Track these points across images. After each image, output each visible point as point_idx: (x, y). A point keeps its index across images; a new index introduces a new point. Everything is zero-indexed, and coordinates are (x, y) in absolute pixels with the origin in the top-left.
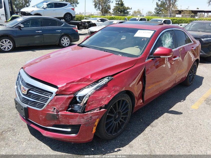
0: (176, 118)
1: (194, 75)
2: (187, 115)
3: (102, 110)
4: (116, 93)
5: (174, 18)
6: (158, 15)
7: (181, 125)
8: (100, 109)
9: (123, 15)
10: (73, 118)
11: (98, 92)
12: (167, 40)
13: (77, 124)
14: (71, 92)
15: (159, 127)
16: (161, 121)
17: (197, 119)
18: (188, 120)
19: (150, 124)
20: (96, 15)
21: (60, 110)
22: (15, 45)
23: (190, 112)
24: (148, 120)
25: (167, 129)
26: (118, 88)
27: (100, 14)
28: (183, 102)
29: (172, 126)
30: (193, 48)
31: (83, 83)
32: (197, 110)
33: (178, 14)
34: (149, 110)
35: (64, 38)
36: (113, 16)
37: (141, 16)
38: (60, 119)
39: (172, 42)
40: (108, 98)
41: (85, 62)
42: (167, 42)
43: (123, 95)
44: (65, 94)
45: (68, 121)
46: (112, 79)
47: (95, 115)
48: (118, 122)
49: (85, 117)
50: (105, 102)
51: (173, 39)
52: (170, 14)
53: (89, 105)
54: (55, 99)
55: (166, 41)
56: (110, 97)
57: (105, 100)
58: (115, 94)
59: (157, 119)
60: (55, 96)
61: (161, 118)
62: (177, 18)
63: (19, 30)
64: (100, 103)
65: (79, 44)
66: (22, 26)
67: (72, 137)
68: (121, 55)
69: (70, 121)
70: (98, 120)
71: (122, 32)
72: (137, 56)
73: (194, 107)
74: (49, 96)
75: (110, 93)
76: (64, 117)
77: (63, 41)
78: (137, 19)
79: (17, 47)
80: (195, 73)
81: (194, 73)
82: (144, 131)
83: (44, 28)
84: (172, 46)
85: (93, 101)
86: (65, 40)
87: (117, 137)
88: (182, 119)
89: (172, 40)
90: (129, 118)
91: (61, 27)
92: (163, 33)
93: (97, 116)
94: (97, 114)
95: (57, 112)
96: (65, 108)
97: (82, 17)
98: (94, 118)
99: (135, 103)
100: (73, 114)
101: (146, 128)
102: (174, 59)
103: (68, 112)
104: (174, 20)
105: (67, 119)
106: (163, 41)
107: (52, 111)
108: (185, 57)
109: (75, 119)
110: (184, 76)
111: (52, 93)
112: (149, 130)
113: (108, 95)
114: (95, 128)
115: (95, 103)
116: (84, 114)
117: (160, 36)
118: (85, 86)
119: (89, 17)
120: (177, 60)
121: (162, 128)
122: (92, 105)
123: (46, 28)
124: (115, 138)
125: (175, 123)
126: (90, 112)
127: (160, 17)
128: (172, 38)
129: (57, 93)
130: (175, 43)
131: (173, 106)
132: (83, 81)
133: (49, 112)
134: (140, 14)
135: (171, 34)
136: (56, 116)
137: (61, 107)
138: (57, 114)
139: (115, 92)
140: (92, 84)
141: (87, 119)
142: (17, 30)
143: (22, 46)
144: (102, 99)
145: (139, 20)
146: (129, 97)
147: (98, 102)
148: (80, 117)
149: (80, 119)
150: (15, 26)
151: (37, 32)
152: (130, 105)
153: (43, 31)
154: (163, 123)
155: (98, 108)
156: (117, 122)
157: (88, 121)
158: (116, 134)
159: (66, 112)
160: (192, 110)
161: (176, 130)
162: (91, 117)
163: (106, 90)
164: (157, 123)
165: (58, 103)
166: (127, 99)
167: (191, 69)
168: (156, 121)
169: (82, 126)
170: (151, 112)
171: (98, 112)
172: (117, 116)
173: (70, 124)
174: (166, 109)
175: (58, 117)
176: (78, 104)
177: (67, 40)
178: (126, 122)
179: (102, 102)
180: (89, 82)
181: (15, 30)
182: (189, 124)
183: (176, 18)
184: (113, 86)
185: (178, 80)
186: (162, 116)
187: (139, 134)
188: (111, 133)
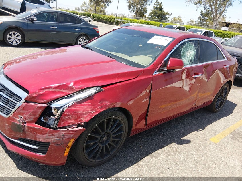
0: (186, 150)
1: (223, 100)
2: (201, 149)
3: (79, 128)
4: (103, 110)
5: (219, 31)
6: (202, 25)
7: (190, 160)
8: (77, 127)
9: (160, 21)
10: (41, 134)
11: (79, 104)
12: (189, 51)
13: (45, 141)
14: (44, 101)
15: (161, 159)
16: (166, 151)
17: (213, 156)
18: (201, 156)
19: (151, 153)
20: (129, 18)
21: (28, 120)
22: (24, 39)
23: (206, 145)
24: (149, 148)
25: (170, 163)
26: (107, 103)
27: (134, 17)
28: (201, 131)
29: (177, 160)
30: (225, 66)
31: (62, 91)
32: (216, 144)
33: (225, 27)
34: (156, 136)
35: (82, 39)
36: (148, 21)
37: (181, 24)
38: (27, 132)
39: (195, 55)
40: (91, 114)
41: (75, 66)
42: (189, 54)
43: (115, 113)
44: (36, 102)
45: (35, 136)
46: (101, 90)
47: (68, 134)
48: (106, 146)
49: (55, 134)
50: (85, 118)
51: (197, 51)
52: (215, 25)
53: (63, 120)
54: (23, 106)
55: (187, 53)
56: (94, 113)
57: (86, 116)
58: (101, 111)
59: (161, 149)
60: (24, 102)
61: (167, 148)
62: (223, 31)
63: (32, 23)
64: (79, 120)
65: (84, 45)
66: (35, 19)
67: (39, 156)
68: (125, 63)
69: (38, 137)
70: (72, 141)
71: (135, 36)
72: (144, 67)
73: (214, 139)
74: (18, 102)
75: (95, 108)
76: (31, 130)
77: (80, 41)
78: (174, 26)
79: (27, 42)
80: (226, 98)
81: (224, 98)
82: (140, 162)
83: (59, 25)
84: (194, 59)
85: (69, 115)
86: (83, 41)
87: (103, 163)
88: (193, 153)
89: (196, 53)
90: (122, 142)
91: (80, 25)
92: (185, 43)
93: (72, 135)
94: (72, 132)
95: (23, 123)
96: (34, 119)
97: (112, 18)
98: (67, 137)
99: (132, 125)
100: (42, 128)
101: (144, 157)
102: (194, 77)
103: (37, 124)
104: (219, 32)
105: (34, 133)
106: (183, 52)
107: (18, 121)
108: (212, 76)
109: (43, 135)
110: (208, 100)
111: (21, 98)
112: (146, 161)
113: (91, 111)
114: (67, 150)
115: (72, 118)
116: (56, 130)
117: (180, 46)
118: (63, 95)
119: (120, 19)
120: (199, 77)
121: (165, 160)
122: (68, 121)
123: (63, 25)
124: (99, 165)
125: (183, 157)
126: (63, 129)
127: (204, 28)
128: (195, 50)
129: (27, 100)
130: (200, 57)
131: (187, 135)
132: (63, 89)
133: (15, 121)
134: (181, 22)
135: (195, 45)
136: (21, 127)
137: (29, 118)
138: (23, 125)
139: (103, 107)
140: (73, 94)
141: (58, 137)
142: (28, 22)
143: (31, 41)
144: (82, 114)
145: (177, 29)
146: (125, 116)
147: (76, 117)
148: (49, 133)
149: (49, 135)
150: (27, 18)
151: (51, 27)
152: (125, 126)
153: (59, 27)
154: (167, 155)
155: (75, 125)
156: (104, 146)
157: (59, 139)
158: (102, 160)
159: (34, 124)
160: (210, 144)
161: (182, 165)
162: (63, 135)
163: (90, 103)
164: (160, 154)
165: (26, 112)
166: (122, 118)
167: (219, 92)
168: (160, 151)
169: (51, 145)
170: (157, 138)
171: (73, 130)
172: (105, 138)
173: (38, 140)
174: (177, 138)
175: (24, 129)
176: (52, 117)
177: (86, 41)
178: (118, 147)
179: (82, 118)
180: (70, 91)
181: (27, 22)
182: (201, 161)
183: (221, 31)
184: (102, 100)
185: (200, 103)
186: (169, 146)
187: (133, 164)
188: (94, 157)
